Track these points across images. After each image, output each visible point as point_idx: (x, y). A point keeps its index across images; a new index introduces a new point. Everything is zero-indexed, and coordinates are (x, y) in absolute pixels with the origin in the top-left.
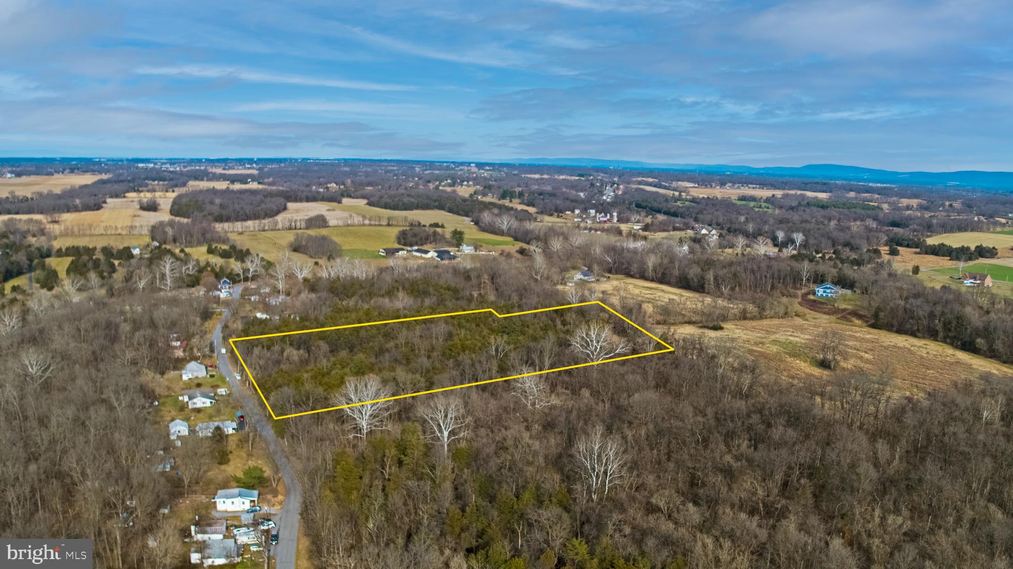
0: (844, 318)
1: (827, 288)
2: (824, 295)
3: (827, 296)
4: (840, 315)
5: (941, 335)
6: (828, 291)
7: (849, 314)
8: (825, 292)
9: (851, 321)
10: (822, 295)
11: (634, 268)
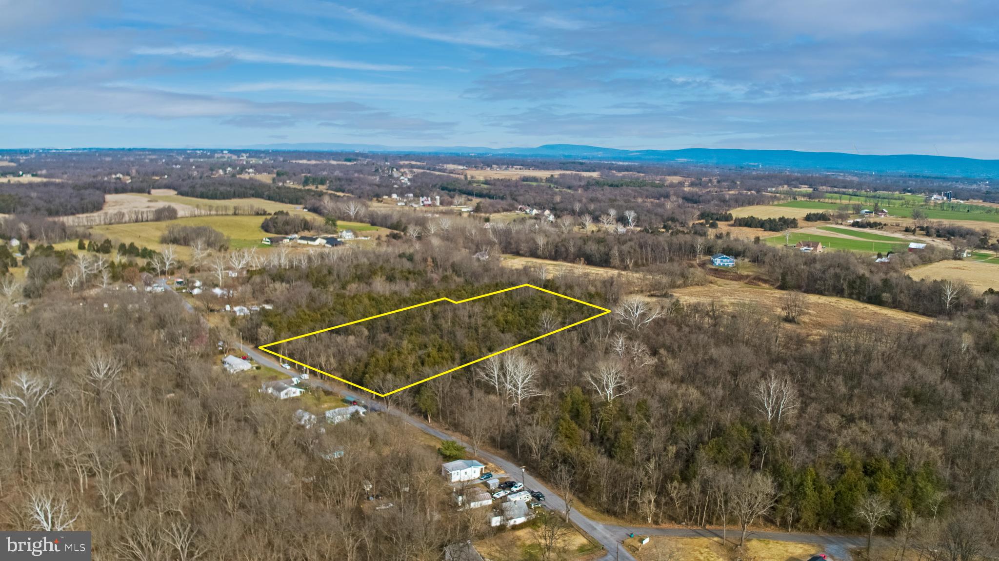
0: (750, 283)
1: (724, 258)
2: (722, 264)
3: (724, 265)
4: (746, 281)
5: (846, 292)
6: (725, 260)
7: (754, 279)
8: (722, 261)
9: (759, 285)
10: (719, 264)
11: (524, 247)
